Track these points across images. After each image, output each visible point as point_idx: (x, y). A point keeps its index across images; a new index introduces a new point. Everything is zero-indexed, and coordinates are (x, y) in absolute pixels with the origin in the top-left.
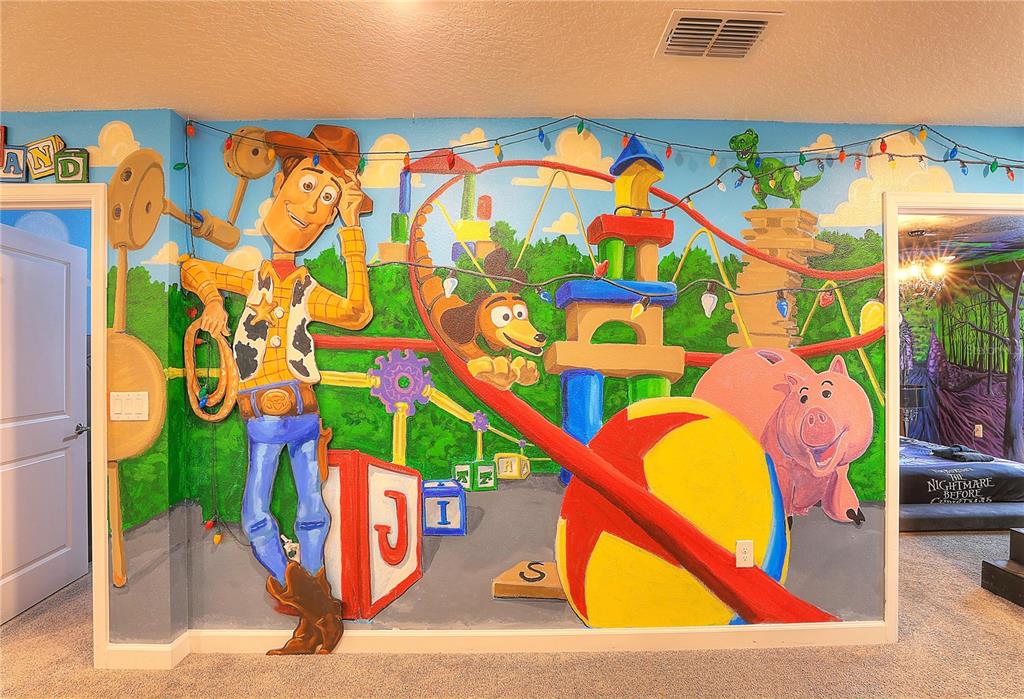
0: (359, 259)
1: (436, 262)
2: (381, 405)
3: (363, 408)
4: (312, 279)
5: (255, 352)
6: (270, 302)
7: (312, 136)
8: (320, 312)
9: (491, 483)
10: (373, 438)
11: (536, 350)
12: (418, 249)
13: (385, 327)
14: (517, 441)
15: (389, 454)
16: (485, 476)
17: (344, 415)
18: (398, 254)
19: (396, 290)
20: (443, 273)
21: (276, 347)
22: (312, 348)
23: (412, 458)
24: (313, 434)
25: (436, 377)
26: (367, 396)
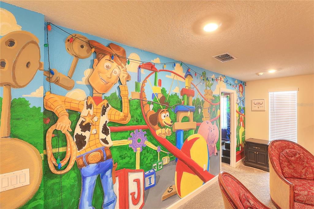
0: (126, 97)
1: (148, 100)
2: (132, 150)
3: (126, 152)
4: (109, 105)
5: (85, 137)
7: (109, 46)
8: (113, 118)
9: (161, 167)
10: (130, 163)
11: (170, 125)
12: (143, 95)
13: (133, 122)
14: (167, 153)
15: (135, 167)
16: (160, 165)
17: (120, 157)
18: (137, 96)
19: (137, 109)
20: (150, 103)
21: (95, 134)
22: (110, 133)
23: (142, 166)
24: (110, 167)
25: (148, 137)
26: (128, 148)
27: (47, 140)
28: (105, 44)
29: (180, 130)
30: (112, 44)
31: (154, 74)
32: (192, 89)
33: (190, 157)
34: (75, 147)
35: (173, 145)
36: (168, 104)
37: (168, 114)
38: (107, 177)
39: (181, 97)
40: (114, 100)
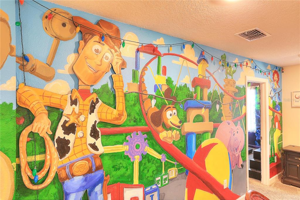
0: (121, 90)
1: (149, 93)
2: (129, 159)
3: (121, 161)
4: (99, 100)
5: (68, 142)
6: (77, 112)
7: (98, 24)
8: (104, 117)
9: (167, 182)
10: (126, 175)
11: (179, 127)
12: (142, 86)
13: (130, 122)
14: (174, 163)
15: (132, 181)
16: (165, 179)
17: (113, 167)
18: (135, 88)
19: (134, 105)
20: (151, 97)
21: (81, 138)
22: (100, 136)
23: (141, 179)
24: (101, 180)
25: (149, 142)
26: (123, 155)
27: (20, 145)
28: (93, 20)
29: (191, 132)
30: (102, 21)
31: (157, 59)
32: (207, 79)
33: (205, 168)
34: (56, 154)
35: (182, 153)
36: (175, 98)
37: (175, 111)
38: (96, 193)
39: (192, 89)
40: (105, 94)
